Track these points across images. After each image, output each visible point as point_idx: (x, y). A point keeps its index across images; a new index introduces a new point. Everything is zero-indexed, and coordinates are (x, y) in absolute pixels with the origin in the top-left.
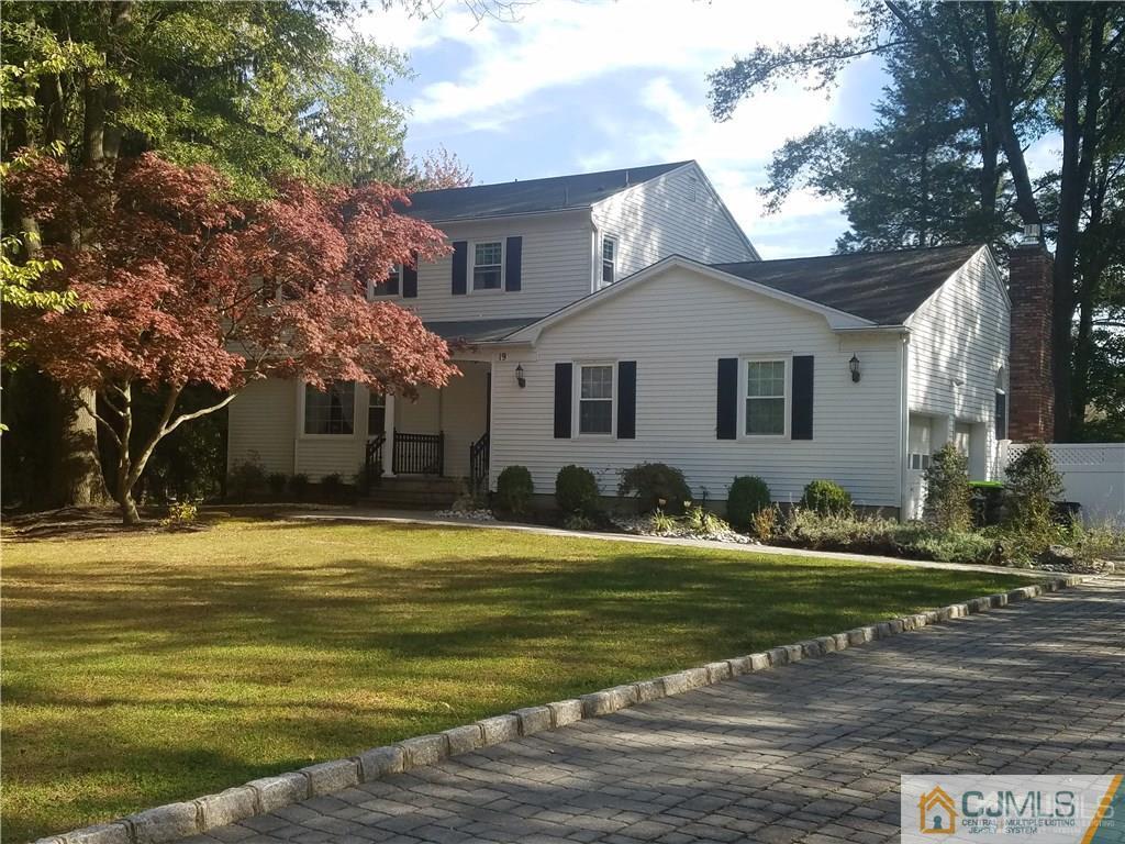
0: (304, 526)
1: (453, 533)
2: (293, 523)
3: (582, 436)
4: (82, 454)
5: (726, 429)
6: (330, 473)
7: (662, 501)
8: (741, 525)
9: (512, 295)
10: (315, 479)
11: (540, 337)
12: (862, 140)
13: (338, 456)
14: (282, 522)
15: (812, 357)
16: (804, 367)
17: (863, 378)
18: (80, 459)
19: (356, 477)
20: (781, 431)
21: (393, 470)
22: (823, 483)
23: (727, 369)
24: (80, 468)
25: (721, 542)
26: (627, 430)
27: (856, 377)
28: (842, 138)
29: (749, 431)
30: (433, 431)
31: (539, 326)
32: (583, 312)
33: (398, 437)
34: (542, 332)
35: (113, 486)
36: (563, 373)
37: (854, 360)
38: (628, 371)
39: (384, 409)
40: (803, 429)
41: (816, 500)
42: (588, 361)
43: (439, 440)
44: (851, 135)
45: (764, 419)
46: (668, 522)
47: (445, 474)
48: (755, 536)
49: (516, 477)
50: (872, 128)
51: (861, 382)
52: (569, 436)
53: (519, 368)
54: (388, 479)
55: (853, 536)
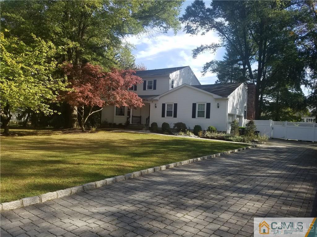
0: (115, 133)
1: (142, 134)
2: (113, 132)
3: (167, 117)
4: (75, 118)
5: (194, 116)
6: (120, 123)
7: (182, 129)
8: (196, 134)
9: (155, 90)
10: (117, 124)
11: (159, 99)
12: (221, 63)
13: (121, 120)
14: (111, 132)
15: (210, 103)
16: (209, 105)
17: (220, 107)
18: (74, 119)
19: (125, 124)
20: (204, 117)
22: (212, 127)
23: (194, 105)
24: (74, 121)
25: (192, 137)
26: (175, 116)
27: (218, 107)
28: (217, 62)
29: (198, 117)
30: (139, 116)
31: (160, 96)
32: (168, 94)
33: (133, 116)
35: (80, 124)
36: (164, 105)
37: (218, 104)
38: (176, 105)
39: (130, 111)
40: (208, 116)
41: (210, 130)
42: (168, 103)
43: (140, 117)
44: (219, 62)
45: (201, 115)
46: (182, 133)
47: (141, 123)
48: (199, 136)
49: (155, 124)
50: (222, 61)
51: (219, 108)
52: (164, 117)
53: (155, 104)
54: (131, 124)
55: (217, 136)
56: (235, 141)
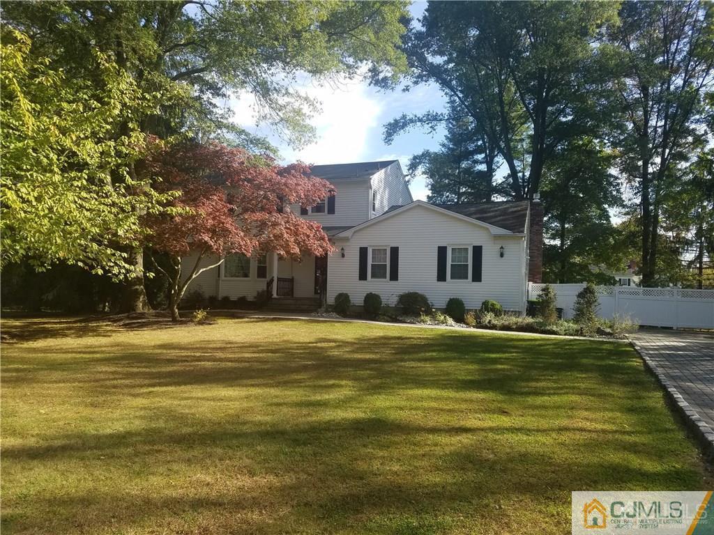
0: (263, 321)
2: (252, 320)
3: (373, 279)
5: (441, 277)
6: (241, 296)
7: (423, 309)
8: (460, 319)
9: (330, 216)
10: (234, 298)
11: (352, 236)
13: (249, 287)
15: (481, 246)
16: (478, 251)
17: (505, 256)
18: (137, 289)
19: (255, 298)
20: (467, 278)
21: (277, 295)
22: (492, 301)
23: (442, 251)
24: (136, 294)
25: (452, 327)
26: (394, 276)
27: (502, 255)
29: (451, 278)
30: (290, 278)
31: (353, 230)
32: (368, 227)
33: (279, 279)
34: (355, 232)
36: (363, 252)
37: (502, 248)
38: (395, 251)
39: (266, 267)
40: (477, 277)
41: (487, 307)
42: (374, 246)
43: (292, 280)
45: (459, 273)
46: (427, 318)
47: (295, 296)
48: (468, 324)
49: (343, 299)
51: (503, 258)
52: (366, 280)
53: (342, 249)
54: (275, 299)
55: (516, 324)
56: (565, 335)
